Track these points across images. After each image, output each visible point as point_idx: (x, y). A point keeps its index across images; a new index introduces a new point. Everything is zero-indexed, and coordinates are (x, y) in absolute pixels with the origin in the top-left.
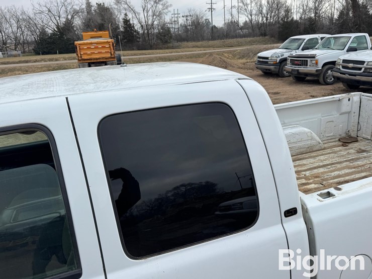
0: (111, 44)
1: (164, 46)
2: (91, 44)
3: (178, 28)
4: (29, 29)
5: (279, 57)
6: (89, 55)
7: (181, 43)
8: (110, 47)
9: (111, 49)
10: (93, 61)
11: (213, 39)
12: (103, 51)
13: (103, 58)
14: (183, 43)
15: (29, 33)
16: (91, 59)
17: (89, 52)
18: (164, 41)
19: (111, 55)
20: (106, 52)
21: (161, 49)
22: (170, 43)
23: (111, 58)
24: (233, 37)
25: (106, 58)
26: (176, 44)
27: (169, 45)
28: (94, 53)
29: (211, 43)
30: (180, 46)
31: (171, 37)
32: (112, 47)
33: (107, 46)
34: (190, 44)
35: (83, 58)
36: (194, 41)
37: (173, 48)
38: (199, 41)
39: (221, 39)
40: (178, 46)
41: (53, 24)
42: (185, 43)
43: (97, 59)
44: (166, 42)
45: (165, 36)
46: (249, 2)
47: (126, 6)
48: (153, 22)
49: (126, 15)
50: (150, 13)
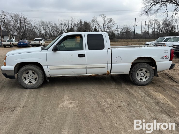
3: (119, 33)
4: (56, 30)
5: (153, 44)
7: (118, 40)
11: (134, 38)
14: (120, 39)
15: (56, 32)
22: (113, 39)
24: (144, 38)
27: (113, 40)
29: (133, 40)
31: (114, 37)
34: (123, 40)
35: (77, 41)
36: (125, 39)
37: (114, 41)
38: (127, 39)
39: (138, 39)
40: (117, 41)
41: (66, 29)
42: (121, 40)
45: (111, 36)
46: (153, 22)
47: (96, 23)
48: (107, 30)
49: (96, 27)
50: (106, 26)
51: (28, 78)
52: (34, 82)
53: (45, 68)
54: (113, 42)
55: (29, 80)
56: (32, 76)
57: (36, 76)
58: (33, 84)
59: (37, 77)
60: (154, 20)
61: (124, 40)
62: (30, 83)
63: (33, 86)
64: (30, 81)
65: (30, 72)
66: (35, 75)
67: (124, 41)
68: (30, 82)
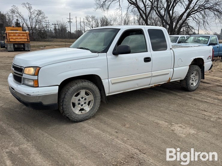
0: (28, 34)
1: (43, 40)
2: (16, 33)
6: (14, 39)
8: (27, 36)
9: (27, 37)
10: (16, 43)
12: (23, 38)
13: (23, 41)
16: (15, 42)
17: (14, 38)
18: (43, 37)
19: (28, 40)
20: (25, 38)
21: (41, 41)
22: (46, 38)
23: (27, 41)
25: (25, 42)
26: (50, 39)
27: (45, 39)
28: (17, 38)
30: (53, 40)
31: (47, 35)
32: (28, 36)
33: (26, 35)
34: (59, 40)
35: (10, 40)
37: (48, 41)
42: (56, 39)
43: (19, 42)
44: (44, 38)
45: (43, 34)
46: (91, 20)
47: (18, 15)
48: (36, 26)
49: (17, 20)
50: (34, 20)
51: (79, 104)
52: (87, 109)
53: (105, 82)
54: (50, 42)
55: (80, 106)
56: (85, 99)
57: (90, 97)
58: (87, 112)
59: (93, 99)
60: (91, 17)
61: (61, 40)
62: (80, 112)
63: (88, 114)
64: (82, 107)
65: (83, 93)
66: (88, 96)
67: (61, 42)
68: (82, 110)
